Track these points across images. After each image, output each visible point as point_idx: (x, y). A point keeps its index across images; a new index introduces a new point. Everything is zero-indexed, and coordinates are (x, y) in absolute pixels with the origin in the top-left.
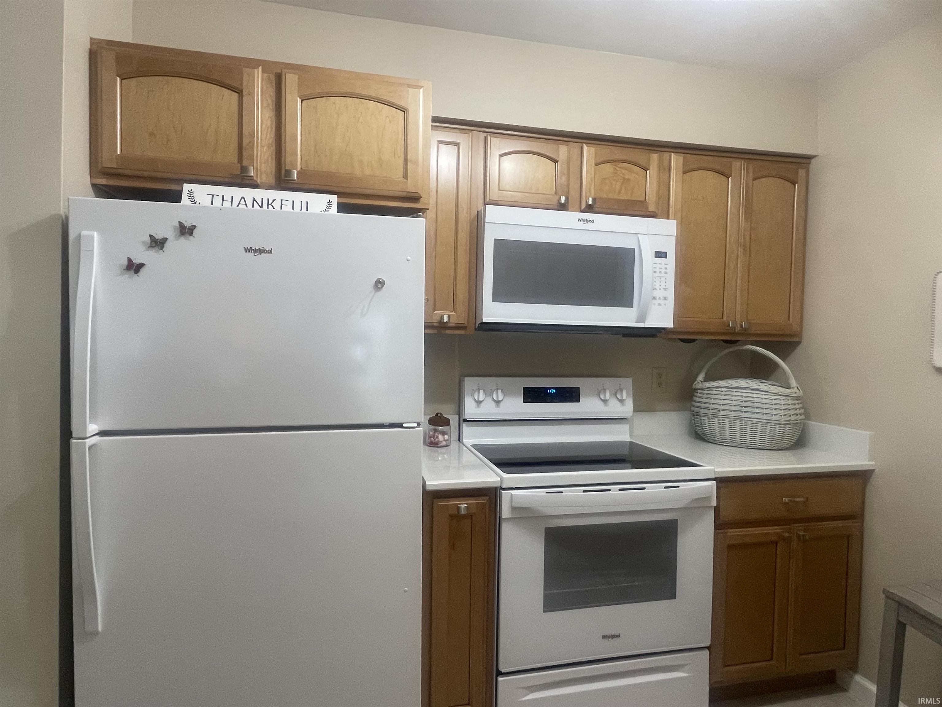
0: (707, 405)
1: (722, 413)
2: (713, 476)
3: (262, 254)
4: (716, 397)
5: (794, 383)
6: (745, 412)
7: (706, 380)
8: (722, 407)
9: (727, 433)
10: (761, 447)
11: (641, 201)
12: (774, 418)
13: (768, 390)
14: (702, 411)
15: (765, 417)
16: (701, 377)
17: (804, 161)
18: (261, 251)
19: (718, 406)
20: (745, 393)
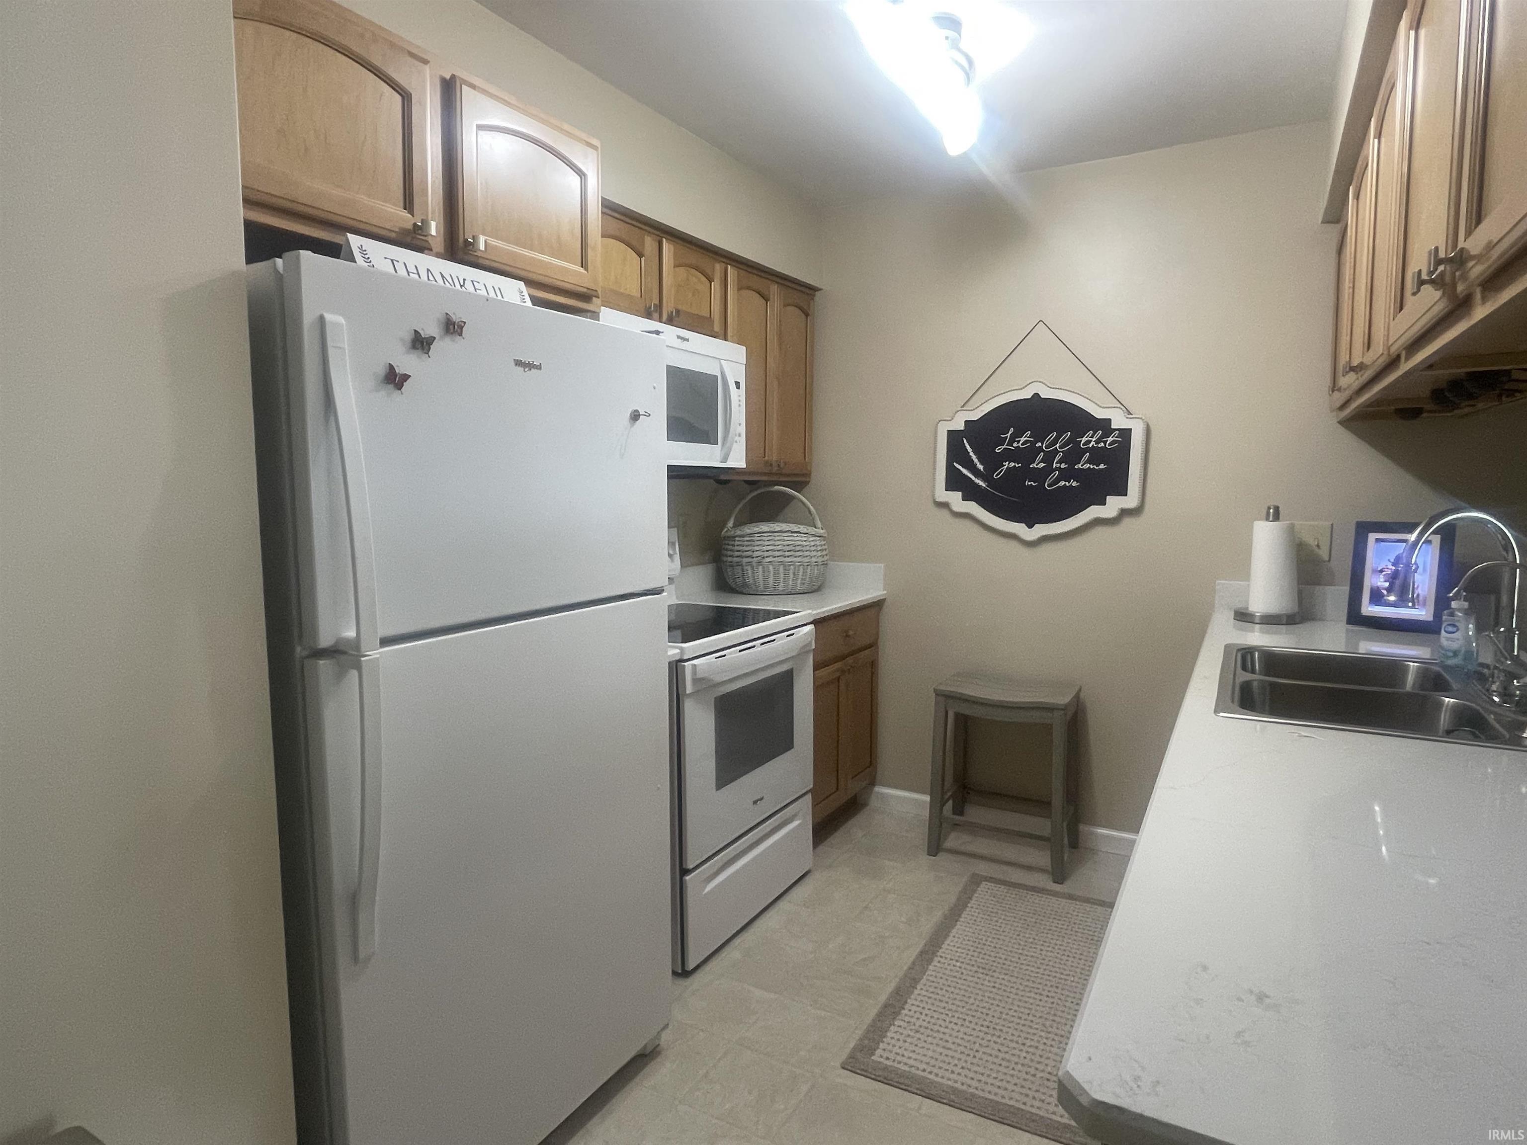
0: (749, 553)
1: (768, 560)
2: (811, 619)
3: (532, 370)
4: (759, 543)
5: (819, 524)
6: (788, 557)
7: (736, 526)
8: (766, 554)
9: (771, 580)
10: (800, 592)
11: (706, 318)
12: (814, 560)
13: (807, 532)
14: (745, 560)
15: (806, 560)
16: (730, 524)
17: (811, 292)
18: (530, 366)
19: (762, 553)
20: (787, 537)
